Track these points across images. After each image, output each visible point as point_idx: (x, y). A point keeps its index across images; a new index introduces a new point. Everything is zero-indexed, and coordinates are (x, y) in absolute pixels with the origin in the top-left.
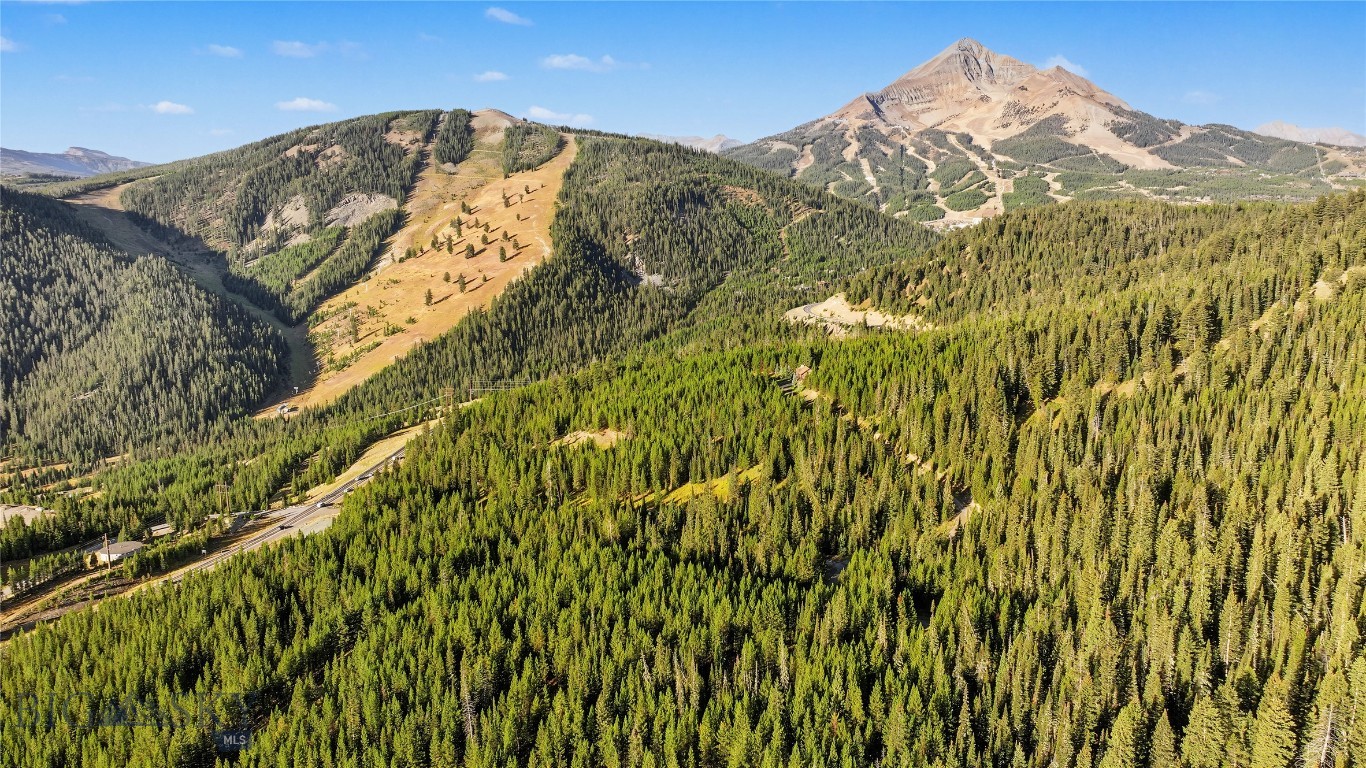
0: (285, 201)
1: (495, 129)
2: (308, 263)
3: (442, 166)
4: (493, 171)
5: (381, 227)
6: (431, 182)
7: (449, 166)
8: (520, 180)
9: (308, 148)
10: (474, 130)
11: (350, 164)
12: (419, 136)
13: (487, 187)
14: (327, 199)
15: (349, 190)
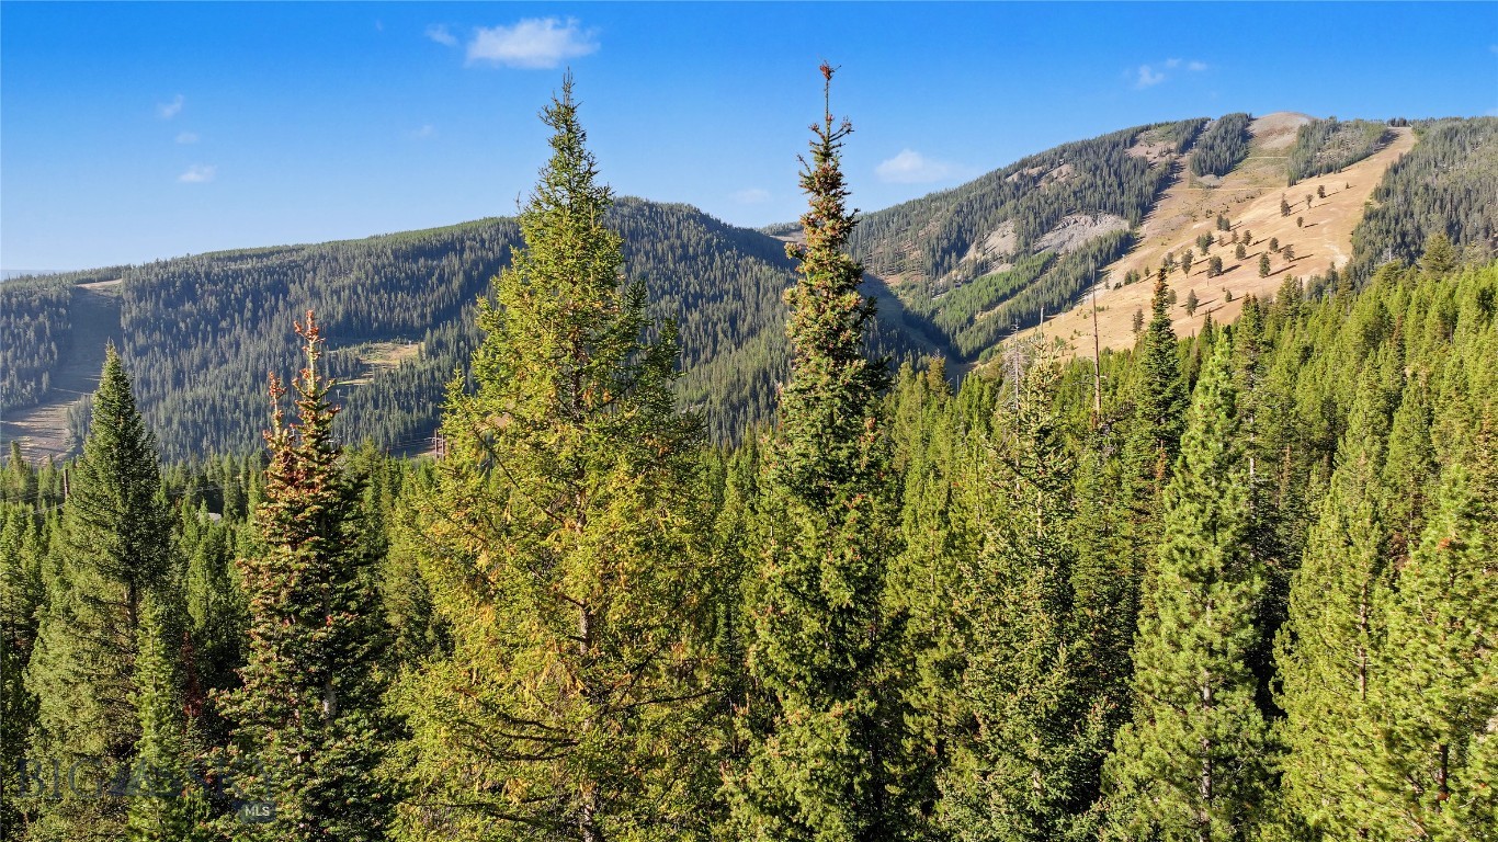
0: (993, 227)
1: (1283, 131)
2: (1000, 293)
3: (1199, 179)
4: (1271, 180)
5: (1101, 251)
6: (1180, 198)
7: (1209, 179)
8: (1309, 185)
9: (1031, 171)
10: (1252, 136)
11: (1077, 182)
12: (1173, 146)
13: (1262, 198)
14: (1041, 223)
15: (1069, 212)
